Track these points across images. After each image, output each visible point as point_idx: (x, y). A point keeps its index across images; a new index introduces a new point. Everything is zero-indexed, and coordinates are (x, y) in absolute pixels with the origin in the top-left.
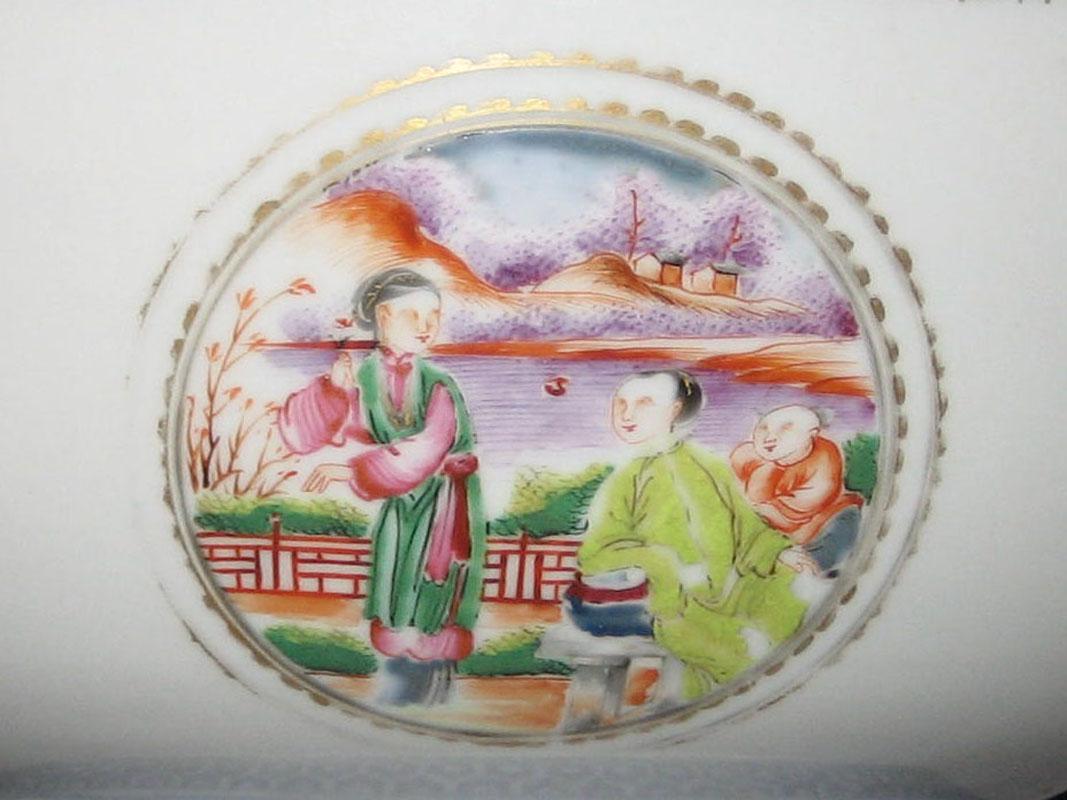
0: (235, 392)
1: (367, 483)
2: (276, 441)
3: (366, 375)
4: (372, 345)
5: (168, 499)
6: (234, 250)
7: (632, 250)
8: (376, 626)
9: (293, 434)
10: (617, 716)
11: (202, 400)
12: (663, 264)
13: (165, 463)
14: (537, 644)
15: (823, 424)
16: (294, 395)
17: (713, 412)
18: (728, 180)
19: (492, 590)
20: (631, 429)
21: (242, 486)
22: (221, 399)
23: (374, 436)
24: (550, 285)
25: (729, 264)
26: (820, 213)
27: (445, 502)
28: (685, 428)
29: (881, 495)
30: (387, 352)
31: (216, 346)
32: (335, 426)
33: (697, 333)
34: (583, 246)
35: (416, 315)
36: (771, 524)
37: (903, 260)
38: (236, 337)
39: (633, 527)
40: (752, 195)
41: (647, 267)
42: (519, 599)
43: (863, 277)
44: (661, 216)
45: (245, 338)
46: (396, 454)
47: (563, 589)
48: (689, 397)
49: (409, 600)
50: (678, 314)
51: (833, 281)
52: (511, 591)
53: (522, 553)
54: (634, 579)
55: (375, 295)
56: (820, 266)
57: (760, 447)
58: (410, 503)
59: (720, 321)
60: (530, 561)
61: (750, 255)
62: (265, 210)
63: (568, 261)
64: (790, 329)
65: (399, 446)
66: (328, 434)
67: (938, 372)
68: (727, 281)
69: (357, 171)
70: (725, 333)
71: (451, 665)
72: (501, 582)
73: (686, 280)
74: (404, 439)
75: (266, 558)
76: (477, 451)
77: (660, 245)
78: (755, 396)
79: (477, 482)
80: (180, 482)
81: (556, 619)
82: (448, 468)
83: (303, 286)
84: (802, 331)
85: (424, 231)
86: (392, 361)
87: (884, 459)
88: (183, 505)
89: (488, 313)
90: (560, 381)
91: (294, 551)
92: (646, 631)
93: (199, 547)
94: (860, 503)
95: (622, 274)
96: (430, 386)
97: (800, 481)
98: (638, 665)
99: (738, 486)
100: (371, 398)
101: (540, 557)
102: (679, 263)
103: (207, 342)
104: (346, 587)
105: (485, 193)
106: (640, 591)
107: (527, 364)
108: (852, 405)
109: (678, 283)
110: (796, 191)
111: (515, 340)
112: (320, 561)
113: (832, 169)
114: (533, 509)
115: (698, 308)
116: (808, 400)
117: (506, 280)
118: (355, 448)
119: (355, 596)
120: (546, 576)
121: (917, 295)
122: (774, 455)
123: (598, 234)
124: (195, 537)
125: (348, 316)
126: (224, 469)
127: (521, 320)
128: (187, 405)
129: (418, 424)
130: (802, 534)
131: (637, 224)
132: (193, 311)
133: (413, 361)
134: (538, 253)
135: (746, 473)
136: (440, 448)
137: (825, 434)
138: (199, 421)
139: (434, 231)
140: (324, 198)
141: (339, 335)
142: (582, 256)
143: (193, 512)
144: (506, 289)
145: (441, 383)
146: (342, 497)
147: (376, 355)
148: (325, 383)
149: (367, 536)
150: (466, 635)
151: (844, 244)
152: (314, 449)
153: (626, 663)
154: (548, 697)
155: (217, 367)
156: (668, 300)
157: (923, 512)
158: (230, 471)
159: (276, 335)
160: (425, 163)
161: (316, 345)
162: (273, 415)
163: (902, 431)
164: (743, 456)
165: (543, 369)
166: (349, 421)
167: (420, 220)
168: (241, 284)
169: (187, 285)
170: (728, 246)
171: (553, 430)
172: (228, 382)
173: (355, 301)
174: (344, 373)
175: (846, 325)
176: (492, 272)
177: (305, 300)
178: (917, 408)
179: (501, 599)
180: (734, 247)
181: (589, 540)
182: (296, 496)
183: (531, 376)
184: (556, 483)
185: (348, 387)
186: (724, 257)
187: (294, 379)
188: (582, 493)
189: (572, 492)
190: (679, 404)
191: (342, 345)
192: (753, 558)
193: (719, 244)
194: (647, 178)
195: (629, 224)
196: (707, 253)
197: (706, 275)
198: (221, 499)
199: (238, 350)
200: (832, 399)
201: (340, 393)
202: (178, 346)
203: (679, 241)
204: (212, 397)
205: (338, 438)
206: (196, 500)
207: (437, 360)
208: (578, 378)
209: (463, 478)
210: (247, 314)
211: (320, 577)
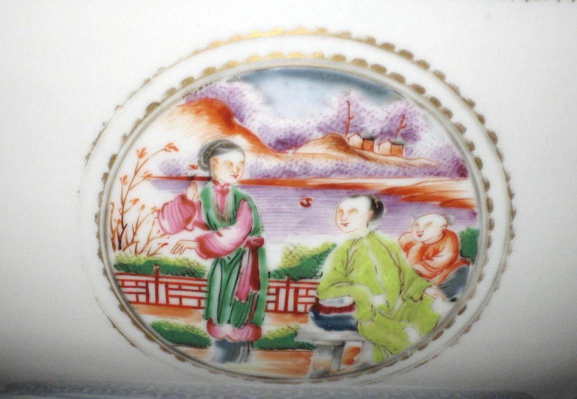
0: (136, 201)
1: (204, 249)
2: (157, 227)
3: (205, 194)
4: (208, 179)
5: (100, 255)
6: (136, 127)
7: (347, 132)
8: (210, 323)
9: (166, 224)
10: (338, 370)
11: (118, 205)
12: (364, 139)
13: (98, 237)
14: (296, 334)
15: (449, 223)
16: (166, 204)
17: (390, 217)
18: (398, 96)
19: (271, 306)
20: (345, 225)
21: (139, 250)
22: (128, 205)
23: (208, 226)
24: (303, 150)
25: (399, 139)
26: (448, 113)
27: (246, 261)
28: (374, 226)
29: (480, 259)
30: (216, 183)
31: (125, 177)
32: (188, 221)
33: (381, 176)
34: (320, 129)
35: (231, 164)
36: (420, 274)
37: (493, 138)
38: (136, 172)
39: (346, 275)
40: (412, 104)
41: (355, 141)
42: (286, 311)
43: (471, 147)
44: (363, 114)
45: (141, 173)
46: (220, 235)
47: (309, 307)
48: (377, 209)
49: (228, 310)
50: (372, 166)
51: (455, 149)
52: (281, 307)
53: (288, 288)
54: (347, 302)
55: (210, 153)
56: (448, 141)
57: (415, 235)
58: (228, 261)
59: (394, 169)
60: (292, 292)
61: (410, 135)
62: (152, 107)
63: (313, 137)
64: (431, 174)
66: (185, 224)
67: (511, 195)
68: (398, 149)
69: (201, 88)
70: (396, 176)
71: (249, 344)
72: (276, 302)
73: (376, 148)
74: (225, 228)
75: (152, 287)
76: (264, 235)
77: (362, 129)
78: (413, 208)
79: (263, 252)
80: (106, 246)
81: (306, 321)
82: (248, 244)
83: (171, 147)
84: (438, 175)
85: (236, 120)
86: (219, 188)
87: (481, 241)
88: (108, 258)
89: (270, 164)
90: (308, 200)
91: (167, 284)
92: (354, 328)
93: (116, 281)
94: (468, 264)
95: (341, 144)
96: (239, 201)
97: (436, 252)
98: (349, 345)
99: (403, 255)
100: (207, 206)
101: (297, 290)
102: (372, 139)
103: (121, 174)
104: (194, 303)
105: (269, 101)
106: (351, 308)
107: (290, 191)
108: (464, 213)
109: (372, 149)
110: (435, 102)
111: (285, 177)
112: (180, 289)
113: (455, 90)
114: (294, 265)
115: (382, 163)
116: (441, 210)
117: (280, 147)
118: (199, 232)
119: (199, 307)
120: (300, 300)
121: (500, 156)
122: (423, 239)
123: (329, 123)
124: (114, 275)
125: (195, 163)
126: (130, 241)
127: (288, 168)
128: (110, 207)
129: (232, 220)
130: (437, 279)
131: (350, 118)
132: (113, 158)
133: (230, 188)
134: (297, 133)
135: (407, 248)
136: (244, 233)
137: (450, 228)
138: (117, 216)
139: (242, 120)
140: (183, 102)
141: (191, 173)
142: (320, 135)
143: (113, 261)
144: (280, 151)
145: (244, 200)
146: (192, 257)
147: (210, 184)
148: (183, 198)
149: (205, 277)
150: (257, 328)
151: (461, 129)
152: (177, 232)
153: (343, 344)
154: (301, 361)
155: (126, 188)
156: (366, 158)
157: (502, 268)
158: (133, 242)
159: (157, 172)
160: (237, 85)
161: (178, 178)
162: (156, 214)
163: (491, 226)
164: (405, 240)
165: (299, 193)
166: (196, 218)
167: (234, 115)
168: (139, 145)
169: (111, 144)
170: (398, 130)
171: (304, 224)
172: (132, 195)
173: (199, 155)
174: (193, 193)
175: (461, 172)
176: (272, 142)
177: (173, 154)
178: (499, 214)
179: (276, 311)
180: (402, 131)
181: (323, 282)
182: (167, 256)
183: (293, 197)
184: (305, 252)
185: (195, 200)
186: (396, 136)
187: (166, 195)
188: (319, 258)
189: (314, 257)
190: (372, 212)
191: (192, 179)
192: (411, 291)
193: (394, 129)
194: (355, 94)
195: (346, 118)
196: (387, 134)
197: (386, 146)
198: (129, 256)
199: (137, 179)
200: (453, 210)
201: (191, 204)
202: (106, 176)
203: (372, 127)
204: (123, 203)
205: (190, 226)
206: (114, 256)
207: (243, 187)
208: (318, 198)
209: (256, 249)
210: (142, 160)
211: (181, 297)
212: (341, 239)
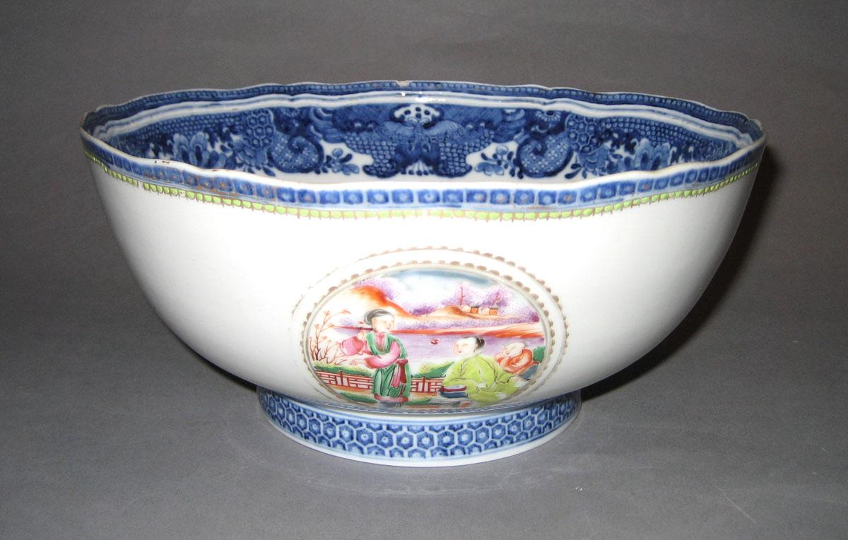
0: (325, 338)
1: (370, 364)
2: (339, 352)
3: (369, 337)
4: (371, 329)
5: (305, 361)
6: (323, 299)
7: (461, 304)
8: (376, 395)
9: (345, 351)
11: (314, 339)
12: (472, 308)
13: (303, 352)
14: (430, 400)
15: (526, 345)
16: (345, 341)
17: (488, 346)
18: (495, 282)
20: (460, 352)
21: (329, 361)
22: (320, 339)
23: (372, 353)
24: (432, 314)
25: (495, 306)
26: (527, 289)
27: (397, 370)
28: (478, 351)
29: (545, 360)
30: (376, 331)
31: (318, 325)
32: (359, 350)
33: (483, 326)
34: (443, 303)
35: (385, 322)
36: (508, 372)
37: (556, 299)
38: (324, 323)
39: (461, 376)
40: (504, 286)
41: (466, 309)
42: (423, 391)
43: (542, 305)
44: (471, 294)
45: (327, 324)
46: (380, 358)
47: (437, 389)
48: (480, 343)
49: (387, 391)
50: (477, 321)
51: (531, 307)
52: (420, 390)
53: (424, 382)
54: (461, 387)
55: (371, 316)
56: (527, 304)
57: (504, 353)
58: (385, 370)
59: (492, 322)
60: (426, 384)
61: (502, 303)
62: (333, 289)
63: (439, 307)
64: (516, 322)
65: (381, 356)
66: (357, 351)
67: (566, 326)
68: (494, 311)
69: (363, 280)
70: (493, 325)
71: (401, 403)
72: (417, 388)
73: (480, 312)
74: (382, 354)
75: (339, 379)
77: (471, 302)
78: (503, 341)
79: (408, 366)
80: (308, 357)
81: (436, 395)
82: (398, 362)
83: (346, 312)
84: (520, 322)
85: (388, 299)
86: (378, 334)
87: (546, 352)
88: (310, 363)
89: (411, 322)
90: (435, 340)
91: (348, 378)
92: (466, 397)
93: (316, 374)
94: (538, 363)
95: (457, 311)
96: (391, 341)
97: (518, 361)
98: (463, 403)
99: (496, 364)
100: (371, 343)
101: (429, 384)
102: (477, 307)
103: (315, 323)
104: (365, 387)
105: (409, 288)
106: (464, 389)
107: (424, 336)
108: (536, 340)
109: (477, 313)
110: (519, 284)
111: (420, 329)
112: (356, 381)
113: (532, 276)
114: (427, 372)
115: (484, 319)
116: (522, 340)
117: (417, 313)
118: (366, 356)
119: (369, 389)
120: (432, 387)
121: (560, 308)
122: (509, 355)
123: (449, 300)
124: (315, 371)
126: (323, 357)
127: (422, 324)
128: (309, 340)
129: (387, 351)
130: (518, 373)
131: (463, 297)
132: (309, 315)
133: (385, 334)
134: (428, 306)
135: (499, 360)
136: (395, 357)
138: (314, 344)
139: (391, 299)
140: (352, 287)
142: (443, 306)
143: (314, 365)
144: (417, 316)
145: (395, 341)
146: (362, 367)
147: (372, 333)
148: (355, 339)
150: (405, 398)
151: (536, 297)
152: (353, 355)
153: (459, 402)
155: (318, 331)
156: (473, 317)
157: (559, 362)
158: (325, 357)
159: (338, 324)
160: (388, 279)
161: (352, 328)
162: (339, 345)
163: (553, 343)
164: (498, 357)
165: (430, 337)
166: (364, 349)
167: (387, 296)
168: (325, 309)
169: (307, 307)
170: (494, 301)
171: (432, 353)
172: (322, 335)
173: (364, 317)
174: (362, 336)
175: (535, 319)
177: (347, 315)
178: (559, 338)
179: (417, 391)
180: (497, 302)
181: (446, 380)
182: (347, 365)
183: (426, 339)
184: (434, 366)
185: (363, 340)
186: (493, 305)
187: (346, 336)
188: (444, 369)
189: (440, 368)
190: (477, 345)
192: (501, 379)
193: (492, 301)
194: (466, 283)
195: (460, 297)
196: (487, 304)
197: (487, 310)
198: (323, 363)
199: (326, 326)
200: (529, 339)
201: (360, 341)
202: (305, 323)
203: (477, 301)
204: (317, 338)
205: (360, 353)
206: (314, 363)
208: (442, 340)
209: (403, 365)
210: (327, 318)
211: (357, 384)
212: (458, 359)
